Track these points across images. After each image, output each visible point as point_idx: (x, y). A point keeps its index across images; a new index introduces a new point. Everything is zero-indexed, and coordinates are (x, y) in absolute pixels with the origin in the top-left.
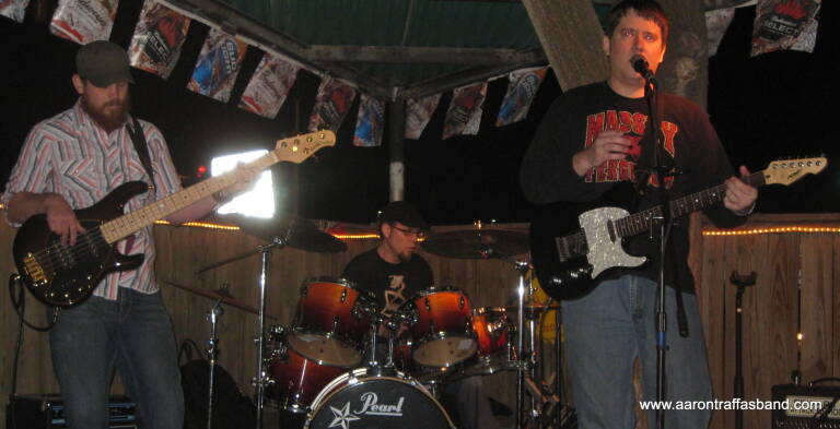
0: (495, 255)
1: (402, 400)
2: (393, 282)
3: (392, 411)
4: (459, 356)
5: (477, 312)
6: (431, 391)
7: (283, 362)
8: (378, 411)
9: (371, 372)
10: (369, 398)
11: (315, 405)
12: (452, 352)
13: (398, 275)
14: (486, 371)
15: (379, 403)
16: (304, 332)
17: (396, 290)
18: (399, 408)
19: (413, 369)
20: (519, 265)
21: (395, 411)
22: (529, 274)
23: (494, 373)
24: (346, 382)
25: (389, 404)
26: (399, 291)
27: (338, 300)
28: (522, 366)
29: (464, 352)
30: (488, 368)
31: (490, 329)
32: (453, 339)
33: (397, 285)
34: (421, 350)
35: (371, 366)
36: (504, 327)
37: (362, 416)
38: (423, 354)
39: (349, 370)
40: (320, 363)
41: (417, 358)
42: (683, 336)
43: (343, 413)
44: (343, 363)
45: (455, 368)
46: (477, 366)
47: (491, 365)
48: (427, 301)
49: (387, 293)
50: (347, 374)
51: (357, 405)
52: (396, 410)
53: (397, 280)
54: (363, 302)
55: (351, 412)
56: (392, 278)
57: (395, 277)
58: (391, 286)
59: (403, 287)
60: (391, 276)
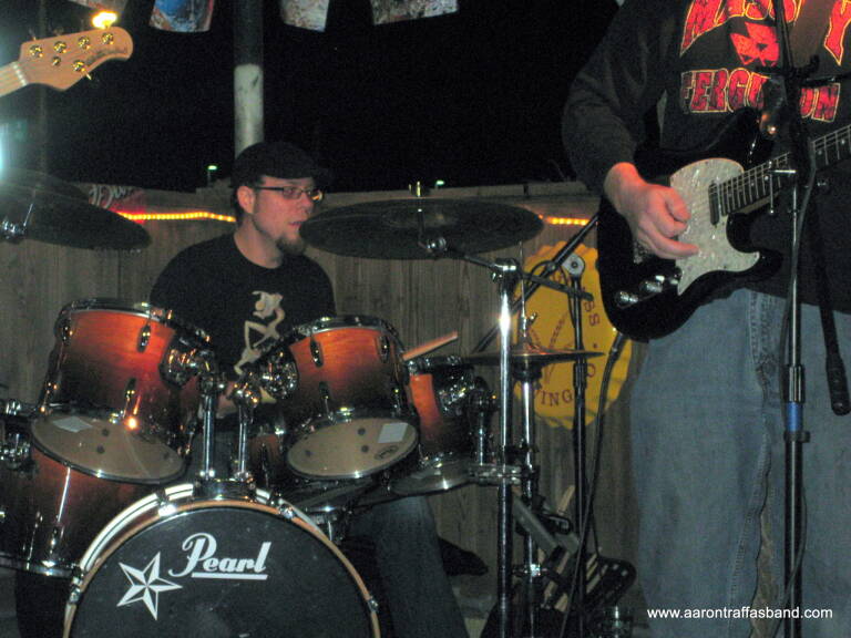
0: (453, 252)
1: (266, 547)
2: (258, 305)
3: (247, 571)
4: (381, 456)
6: (323, 527)
7: (23, 475)
8: (218, 571)
9: (202, 492)
10: (200, 543)
11: (89, 560)
12: (365, 449)
13: (271, 291)
14: (437, 487)
15: (219, 555)
16: (65, 412)
17: (266, 322)
18: (259, 565)
19: (287, 483)
20: (499, 271)
21: (251, 571)
22: (520, 289)
23: (451, 489)
24: (152, 512)
25: (239, 555)
26: (273, 325)
27: (132, 345)
28: (508, 475)
29: (391, 449)
30: (439, 479)
32: (368, 423)
33: (269, 313)
34: (301, 445)
35: (202, 481)
36: (470, 397)
37: (187, 581)
38: (308, 453)
39: (158, 487)
40: (99, 474)
41: (296, 461)
42: (838, 411)
43: (147, 576)
44: (143, 473)
45: (373, 481)
46: (418, 477)
47: (446, 473)
48: (314, 346)
49: (248, 325)
50: (154, 497)
51: (175, 559)
52: (253, 568)
53: (268, 302)
54: (184, 350)
55: (163, 573)
56: (258, 297)
57: (264, 295)
58: (256, 314)
59: (281, 316)
60: (256, 293)
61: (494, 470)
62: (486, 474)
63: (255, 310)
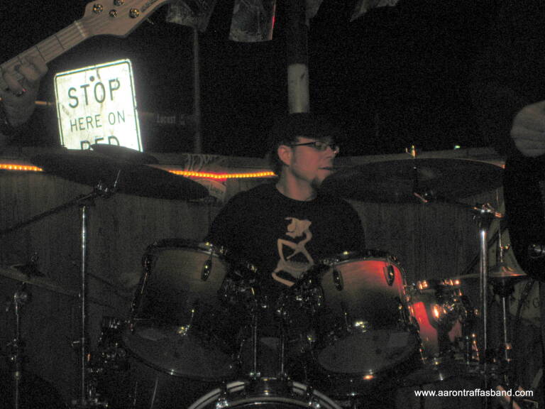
2: (290, 228)
4: (391, 358)
5: (416, 287)
9: (251, 388)
12: (378, 352)
13: (301, 218)
14: (435, 378)
17: (297, 240)
20: (478, 213)
22: (496, 225)
23: (446, 381)
26: (303, 243)
27: (198, 276)
29: (398, 351)
30: (437, 373)
31: (436, 313)
32: (381, 332)
33: (299, 233)
34: (329, 350)
35: (251, 379)
36: (457, 311)
38: (334, 356)
39: (220, 383)
40: (172, 373)
44: (208, 373)
45: (385, 376)
47: (442, 369)
48: (336, 274)
49: (280, 242)
50: (218, 391)
53: (298, 226)
54: (237, 279)
56: (290, 222)
57: (294, 220)
58: (287, 234)
59: (309, 236)
60: (288, 219)
61: (478, 368)
62: (471, 371)
63: (287, 231)
